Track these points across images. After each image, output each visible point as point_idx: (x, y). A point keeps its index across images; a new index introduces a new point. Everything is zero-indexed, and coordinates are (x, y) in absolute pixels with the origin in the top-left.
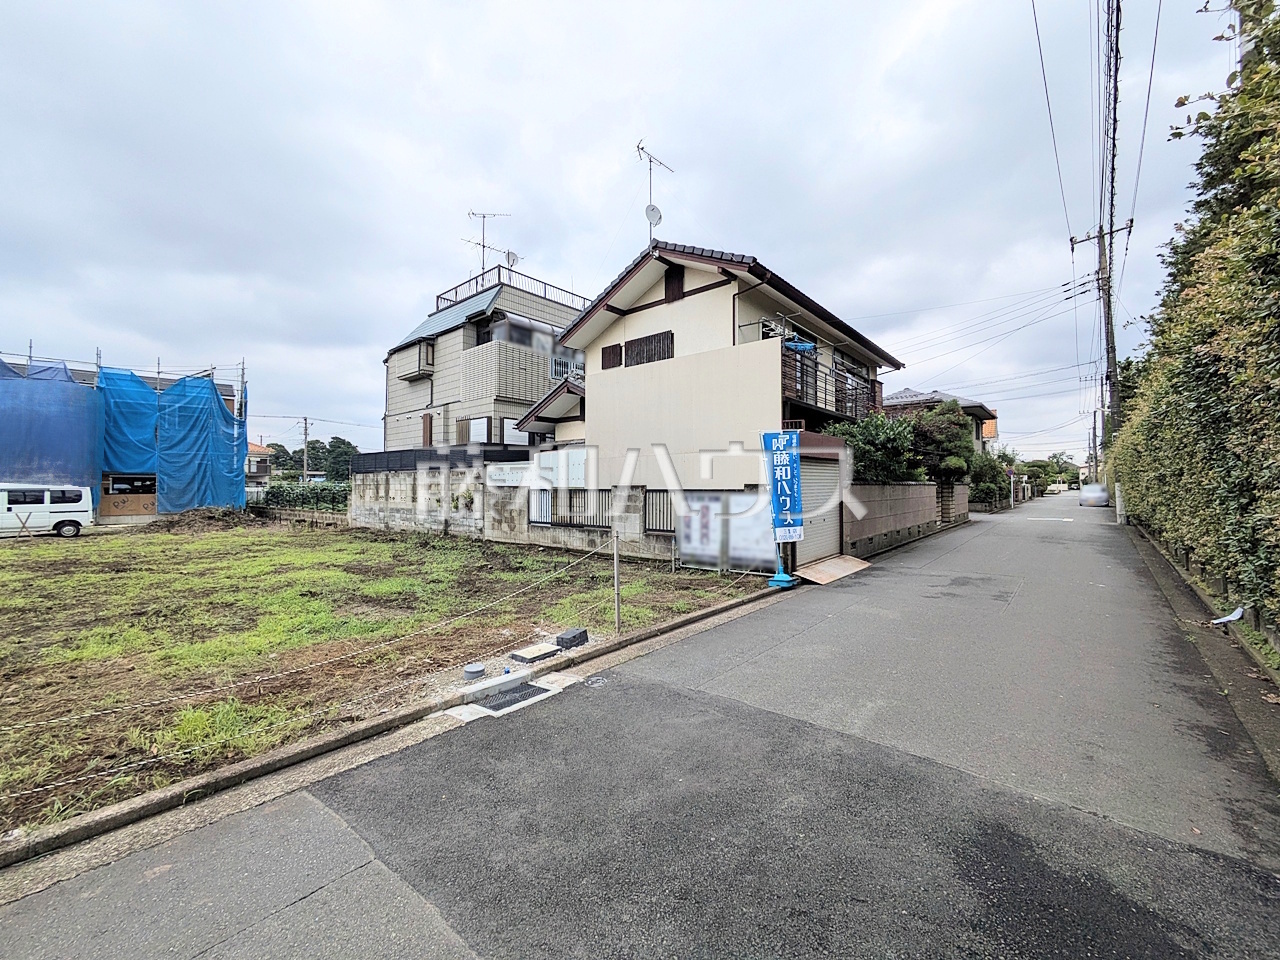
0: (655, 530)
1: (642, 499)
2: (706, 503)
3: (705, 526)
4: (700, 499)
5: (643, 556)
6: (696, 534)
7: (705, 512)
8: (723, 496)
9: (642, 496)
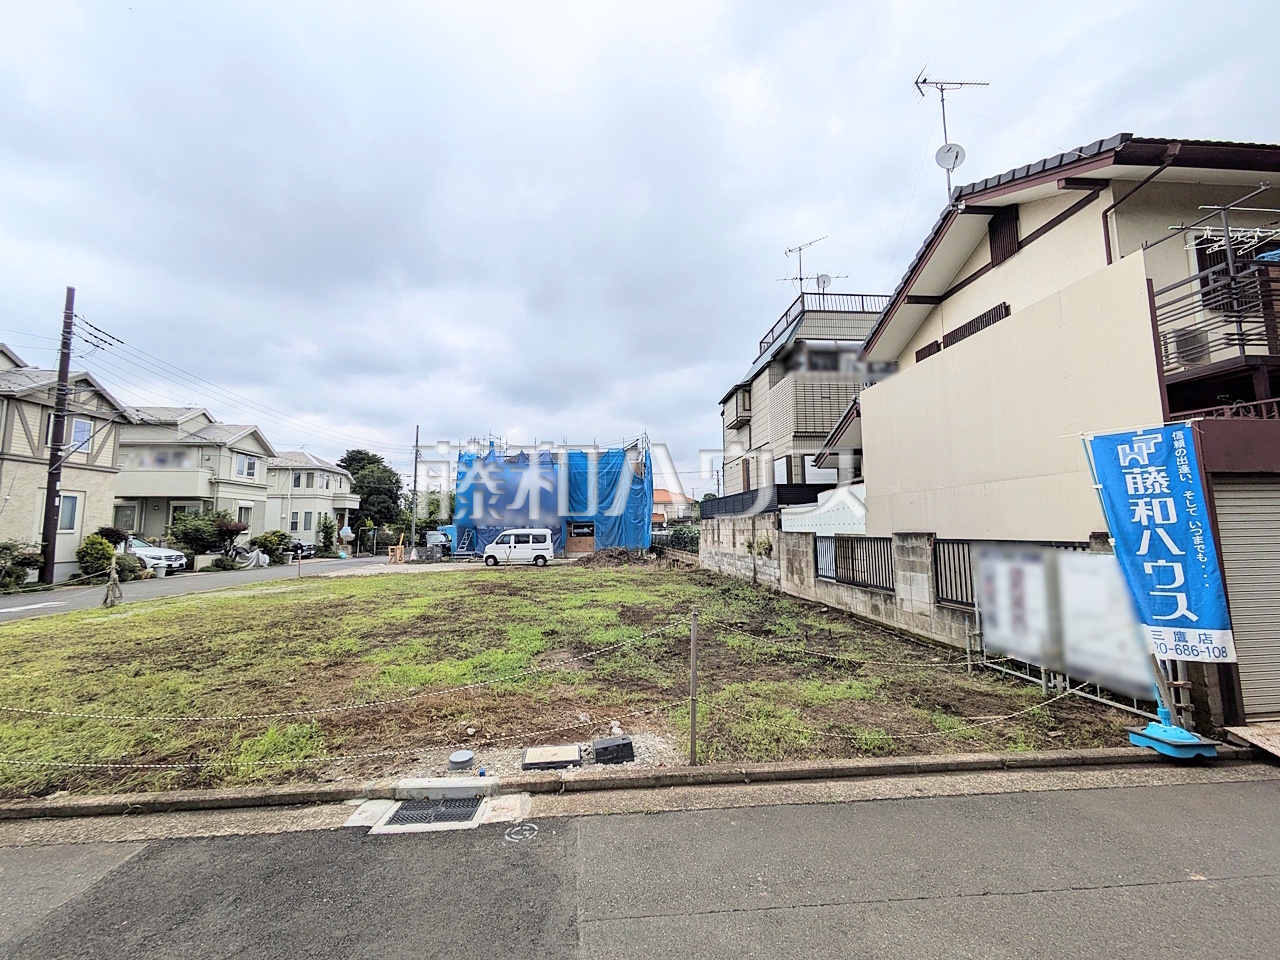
0: (951, 601)
1: (929, 552)
2: (1019, 563)
3: (1018, 603)
4: (1009, 557)
5: (937, 638)
6: (1004, 614)
7: (1017, 579)
8: (1047, 553)
9: (929, 549)
